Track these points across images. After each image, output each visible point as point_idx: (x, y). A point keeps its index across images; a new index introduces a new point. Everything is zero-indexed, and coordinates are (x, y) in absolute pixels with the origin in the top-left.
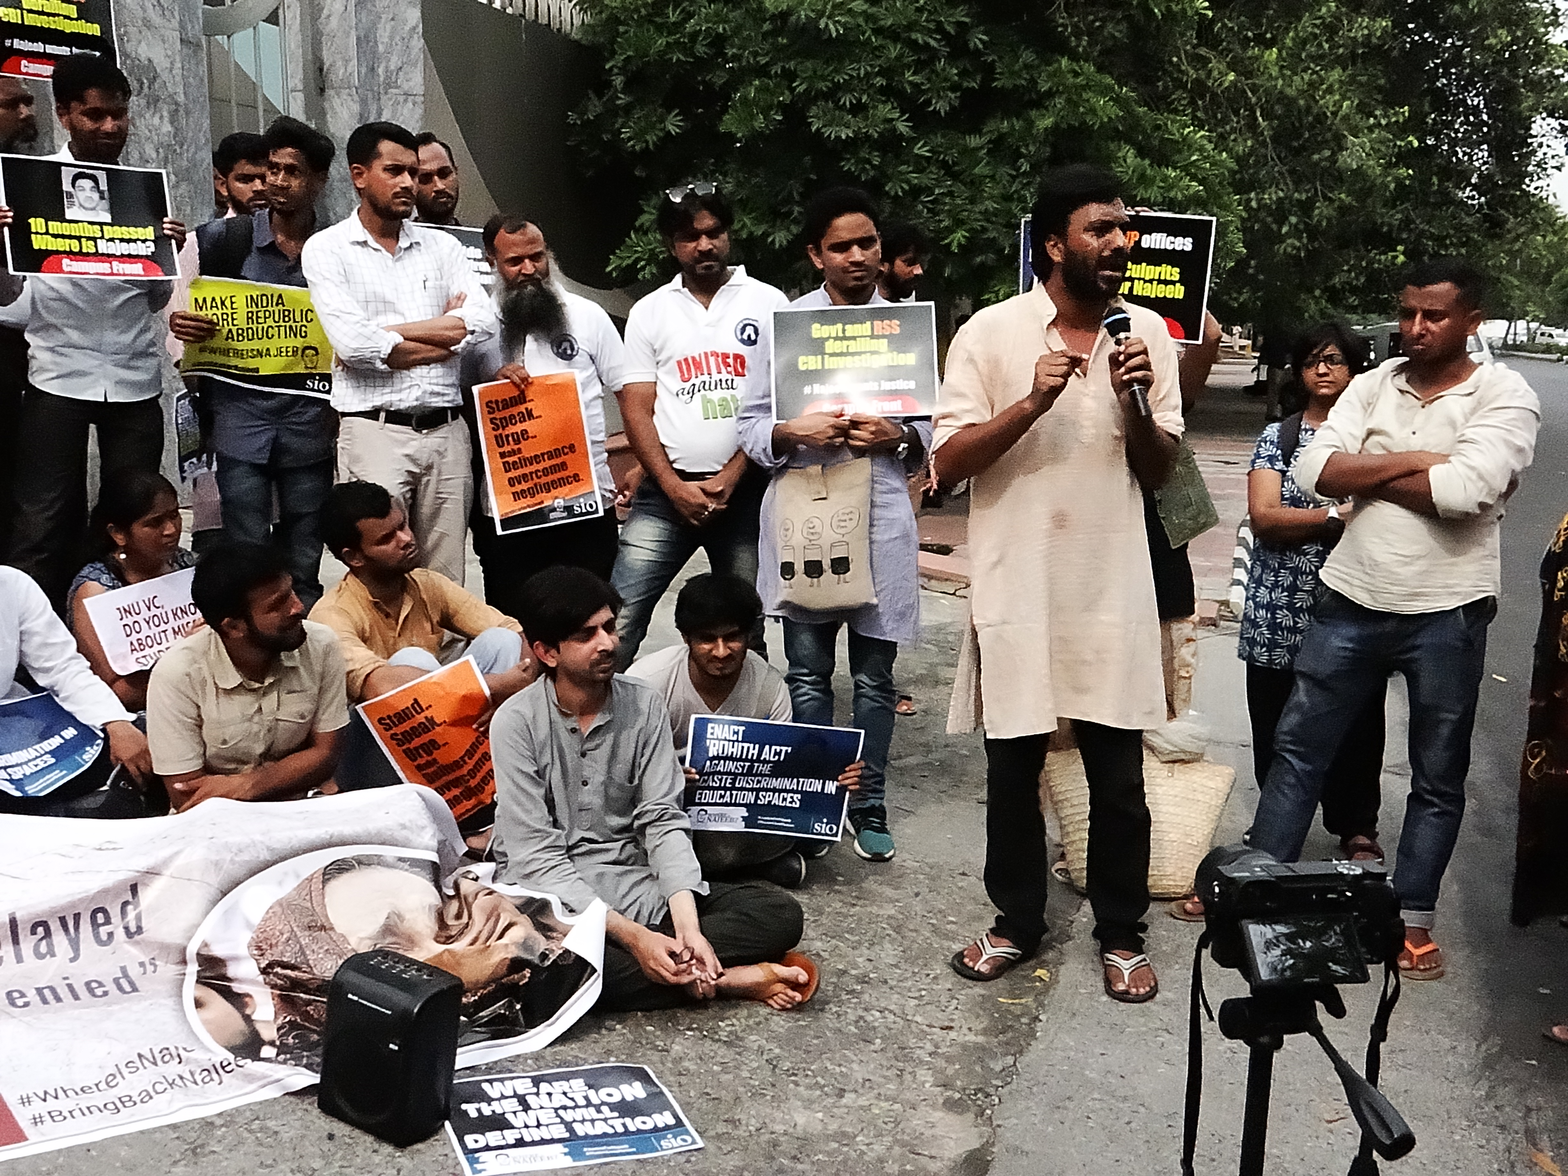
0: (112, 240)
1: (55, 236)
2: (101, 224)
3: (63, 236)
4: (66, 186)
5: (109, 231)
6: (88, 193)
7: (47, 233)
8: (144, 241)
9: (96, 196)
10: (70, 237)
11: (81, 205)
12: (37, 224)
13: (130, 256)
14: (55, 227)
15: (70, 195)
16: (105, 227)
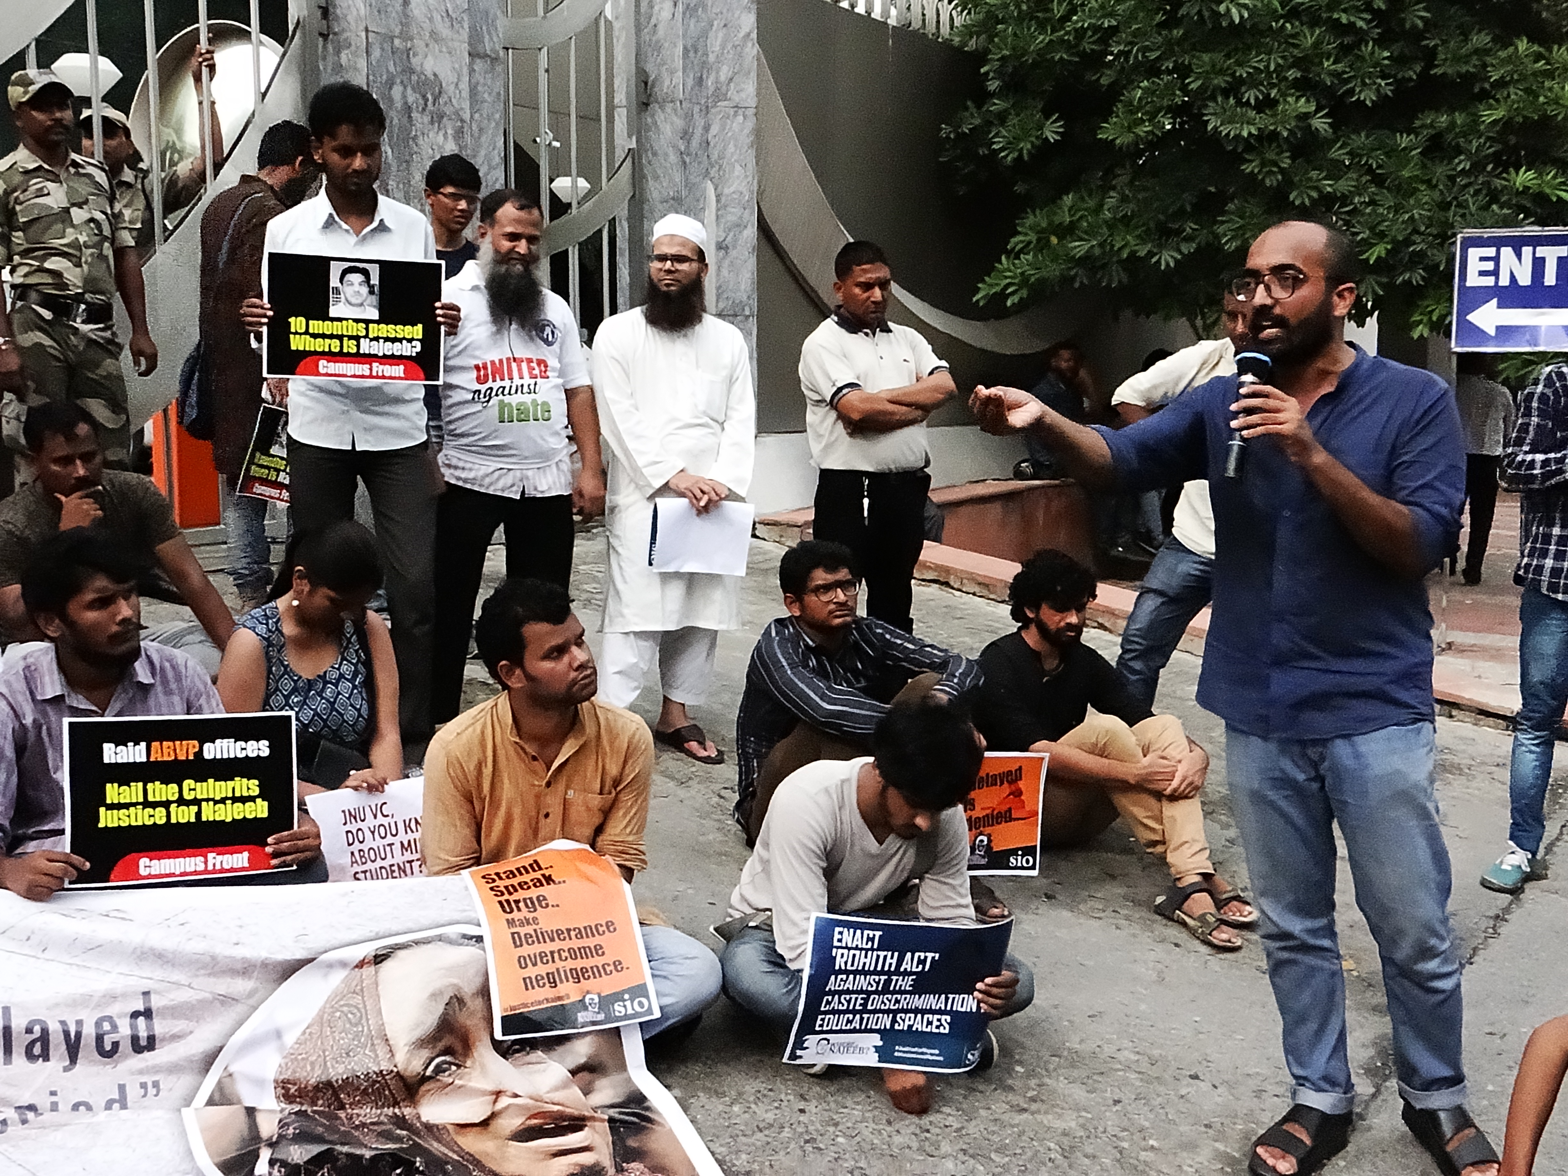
0: (376, 339)
1: (315, 336)
2: (367, 322)
3: (324, 336)
4: (334, 282)
5: (375, 330)
6: (357, 287)
7: (307, 332)
8: (410, 341)
9: (365, 290)
10: (332, 337)
11: (347, 300)
12: (297, 323)
13: (393, 356)
14: (316, 326)
15: (337, 291)
16: (371, 325)
